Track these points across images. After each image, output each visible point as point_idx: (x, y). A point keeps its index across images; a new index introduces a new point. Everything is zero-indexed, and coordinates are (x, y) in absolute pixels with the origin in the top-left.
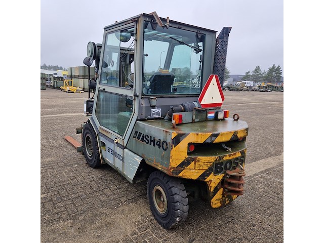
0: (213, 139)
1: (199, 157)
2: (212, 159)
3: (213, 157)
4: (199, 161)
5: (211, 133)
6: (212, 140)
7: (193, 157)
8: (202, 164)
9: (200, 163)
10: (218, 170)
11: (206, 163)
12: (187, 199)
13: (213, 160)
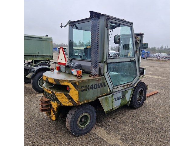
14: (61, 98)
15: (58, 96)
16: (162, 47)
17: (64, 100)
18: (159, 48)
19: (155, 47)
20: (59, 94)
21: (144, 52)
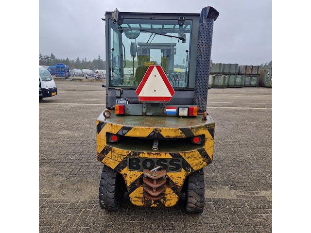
0: (124, 131)
1: (114, 148)
2: (125, 152)
3: (126, 151)
4: (114, 151)
5: (123, 126)
6: (123, 133)
7: (110, 146)
8: (117, 155)
9: (115, 154)
10: (135, 166)
11: (119, 155)
12: (114, 187)
13: (126, 154)
14: (193, 159)
15: (188, 158)
16: (78, 60)
17: (196, 161)
18: (73, 61)
19: (68, 59)
20: (191, 153)
21: (64, 67)
